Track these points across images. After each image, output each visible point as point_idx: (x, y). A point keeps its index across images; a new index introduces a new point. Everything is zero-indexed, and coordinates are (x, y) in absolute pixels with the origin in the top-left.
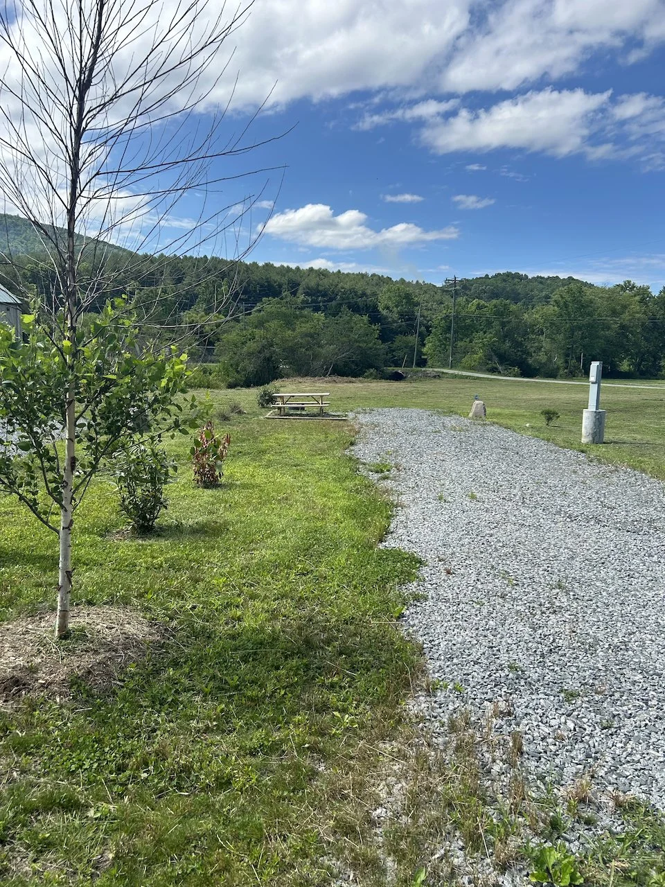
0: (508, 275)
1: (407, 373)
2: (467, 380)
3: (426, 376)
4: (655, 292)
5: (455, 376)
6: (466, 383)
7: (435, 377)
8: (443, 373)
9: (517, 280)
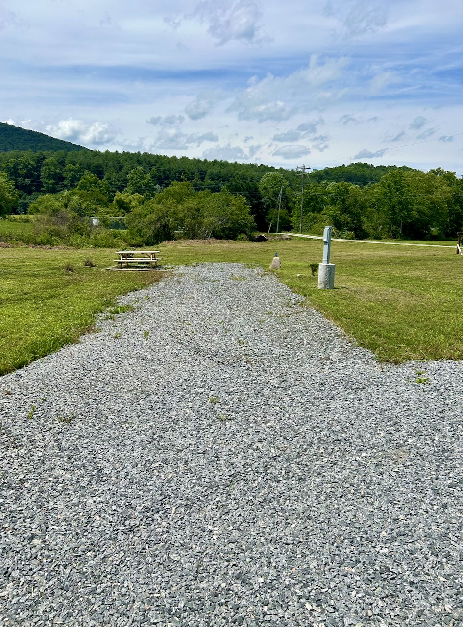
0: (359, 164)
1: (268, 236)
2: (309, 242)
3: (281, 239)
4: (459, 177)
5: (301, 238)
6: (307, 243)
7: (287, 239)
8: (293, 236)
9: (365, 168)
